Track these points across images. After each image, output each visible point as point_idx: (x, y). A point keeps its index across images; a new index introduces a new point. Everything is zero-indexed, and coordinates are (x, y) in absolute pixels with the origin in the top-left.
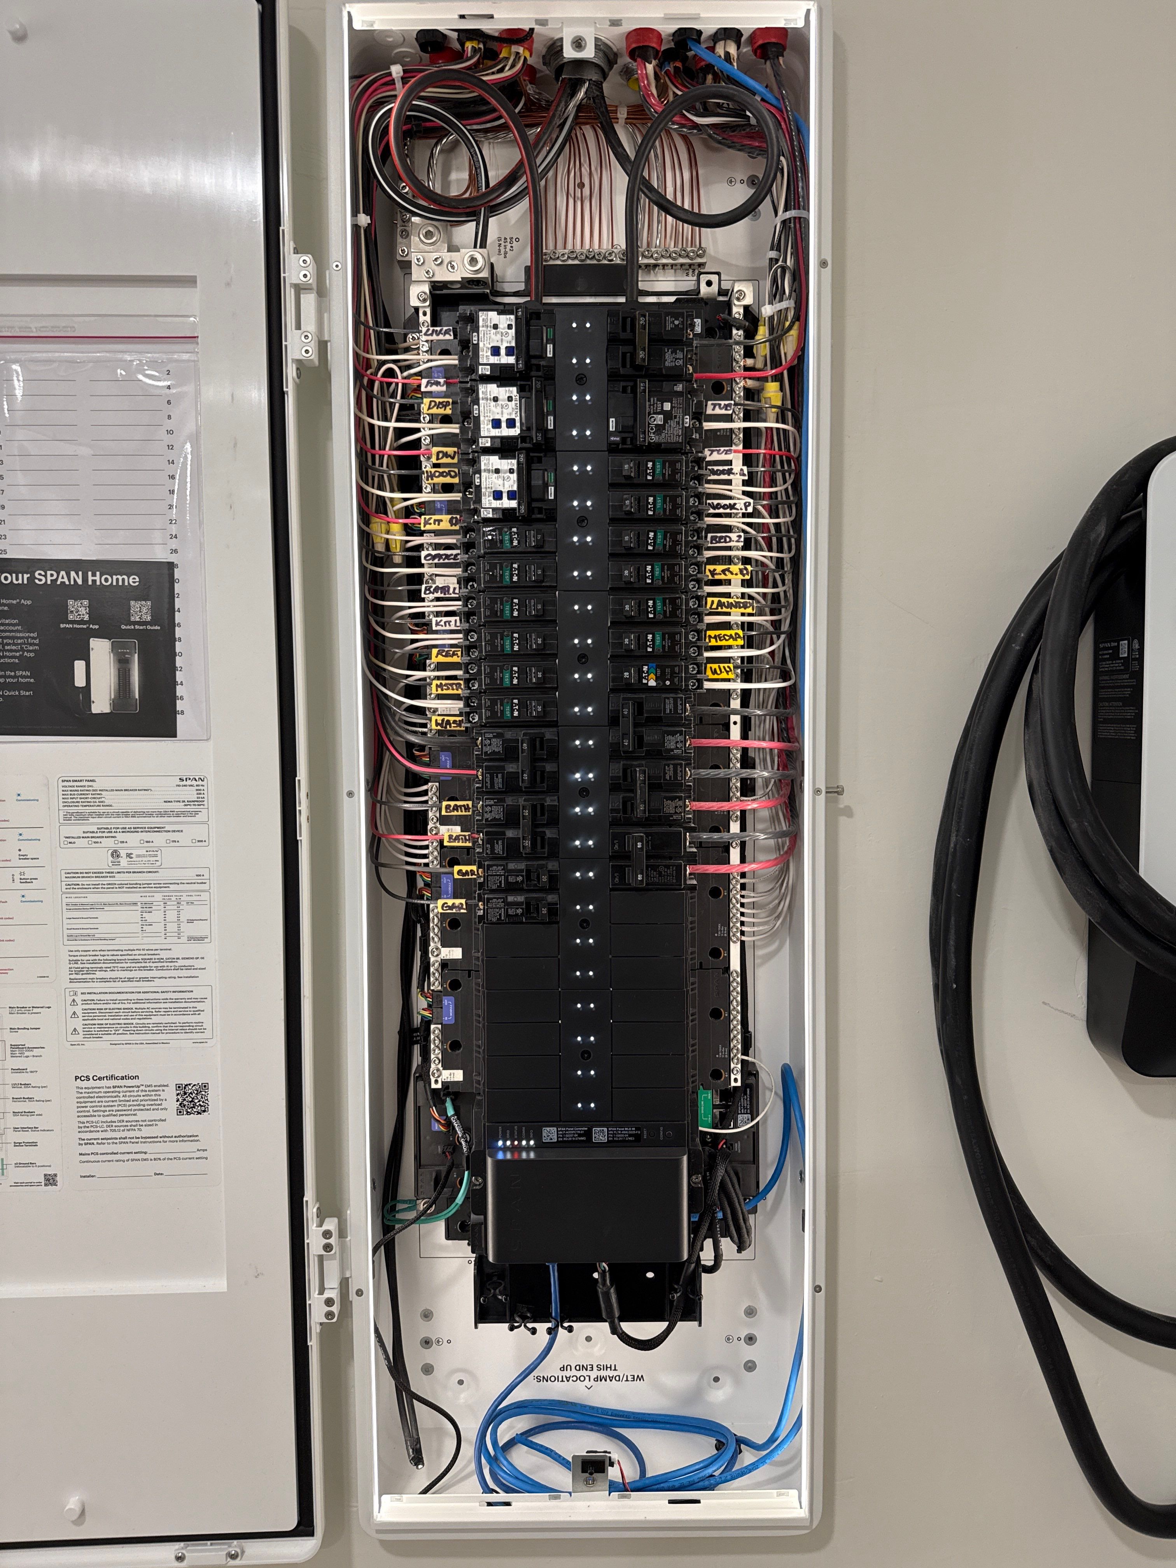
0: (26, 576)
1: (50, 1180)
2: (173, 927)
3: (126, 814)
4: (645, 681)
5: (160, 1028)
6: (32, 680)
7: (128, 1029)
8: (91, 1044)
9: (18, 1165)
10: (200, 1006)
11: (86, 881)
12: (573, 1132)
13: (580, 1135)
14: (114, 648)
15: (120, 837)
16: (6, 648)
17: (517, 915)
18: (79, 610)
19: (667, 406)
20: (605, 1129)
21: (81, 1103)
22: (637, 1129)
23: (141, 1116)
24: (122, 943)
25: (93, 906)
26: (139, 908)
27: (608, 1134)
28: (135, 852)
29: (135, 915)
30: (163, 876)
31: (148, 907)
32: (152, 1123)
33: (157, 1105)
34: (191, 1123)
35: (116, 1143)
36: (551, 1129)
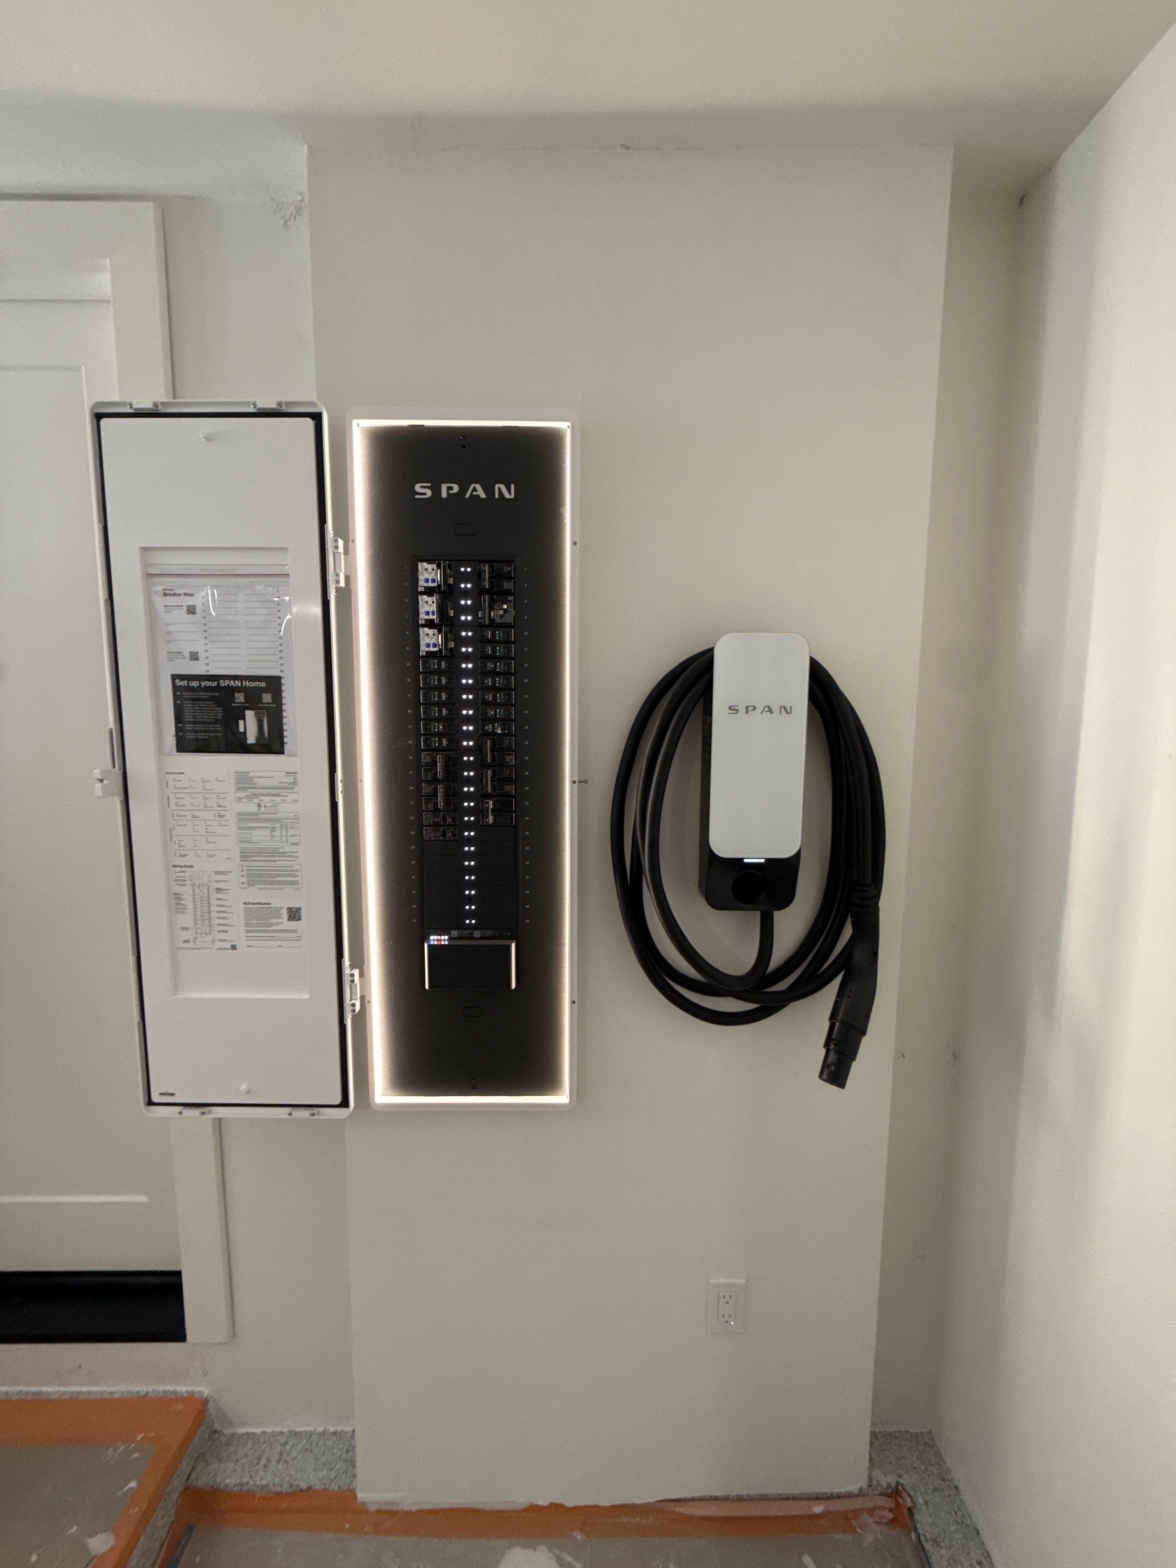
0: (216, 683)
1: (234, 947)
2: (284, 839)
3: (263, 788)
4: (496, 731)
5: (279, 883)
6: (221, 729)
7: (265, 883)
8: (251, 889)
9: (220, 940)
10: (297, 873)
11: (247, 817)
12: (465, 933)
13: (468, 934)
14: (256, 715)
15: (262, 798)
16: (209, 714)
17: (438, 836)
18: (240, 698)
19: (505, 606)
20: (479, 932)
21: (246, 914)
22: (493, 932)
23: (272, 921)
24: (262, 845)
25: (249, 828)
26: (269, 829)
27: (480, 934)
28: (268, 805)
29: (268, 833)
30: (279, 815)
31: (273, 829)
32: (277, 924)
33: (279, 916)
34: (293, 925)
35: (262, 932)
36: (455, 931)
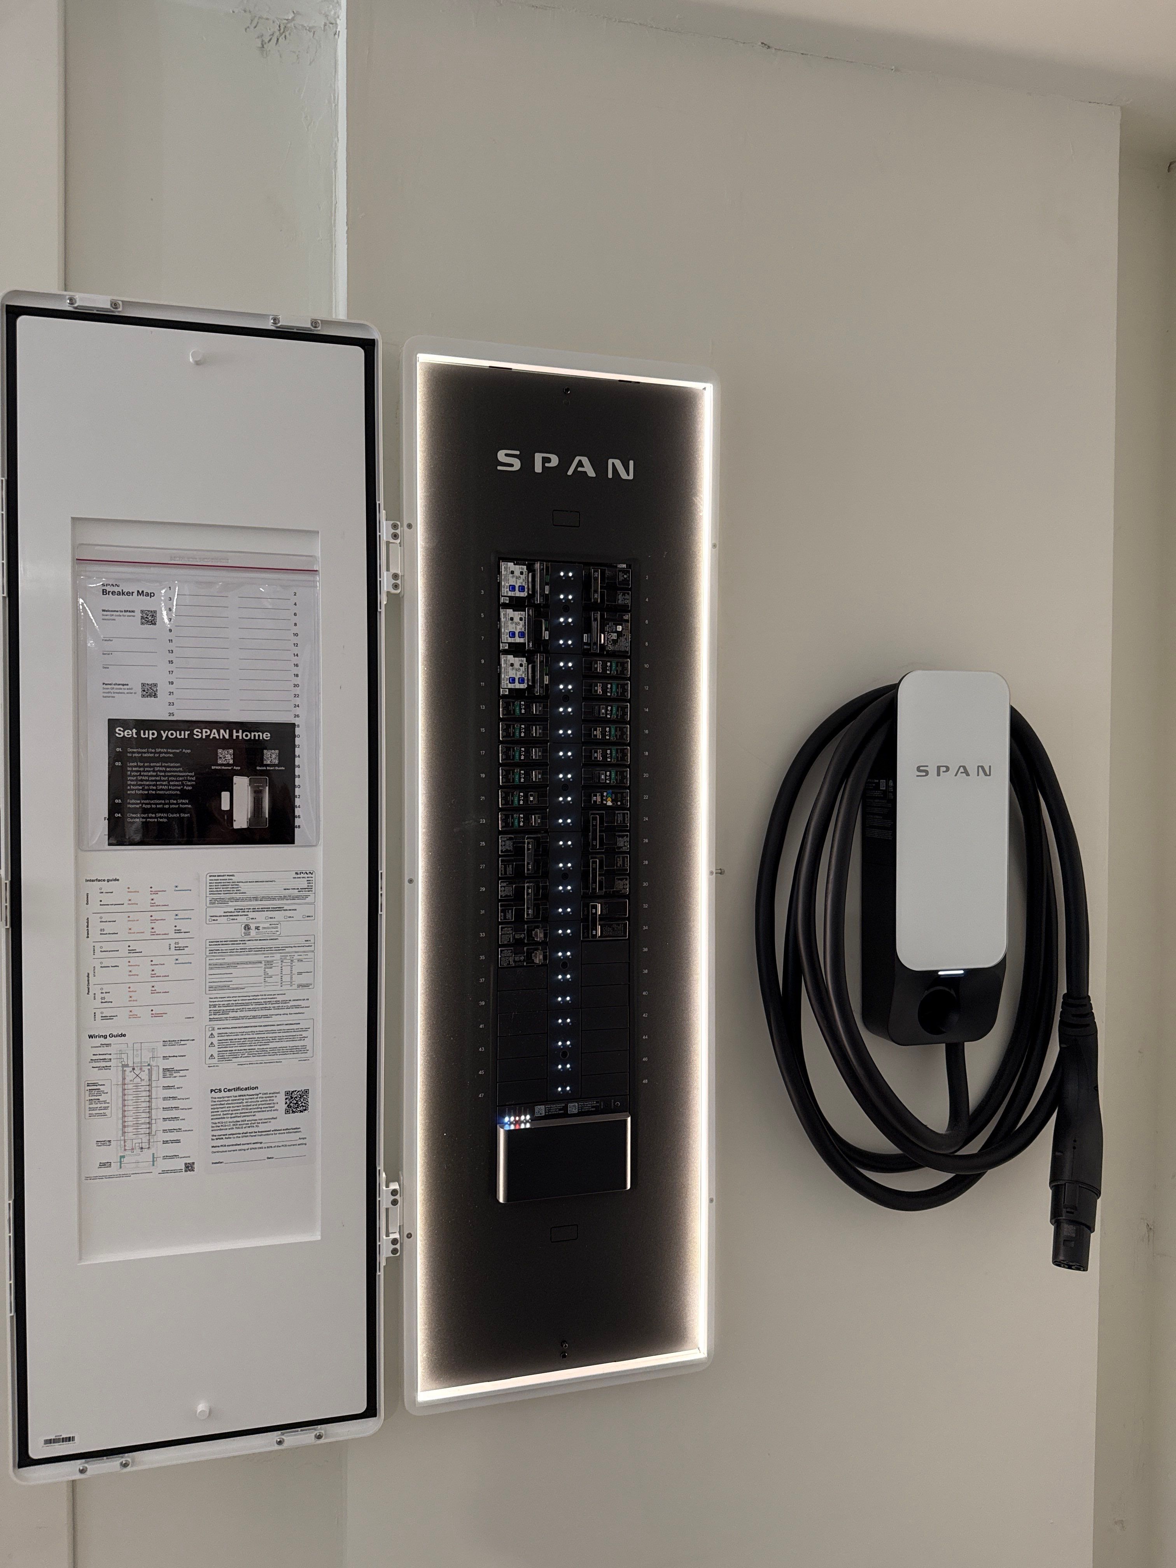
0: (187, 733)
1: (189, 1167)
2: (286, 978)
3: (256, 899)
4: (605, 802)
5: (274, 1052)
6: (190, 806)
7: (251, 1053)
8: (224, 1066)
9: (165, 1157)
10: (304, 1034)
11: (224, 947)
12: (555, 1108)
13: (560, 1110)
14: (251, 783)
15: (251, 915)
16: (171, 783)
17: (520, 961)
18: (226, 757)
19: (619, 628)
20: (577, 1104)
21: (214, 1109)
22: (597, 1102)
23: (259, 1116)
24: (251, 991)
25: (229, 965)
26: (262, 965)
27: (578, 1107)
28: (261, 925)
29: (259, 971)
30: (281, 942)
31: (269, 964)
32: (266, 1121)
33: (272, 1108)
34: (296, 1119)
35: (240, 1137)
36: (541, 1106)
